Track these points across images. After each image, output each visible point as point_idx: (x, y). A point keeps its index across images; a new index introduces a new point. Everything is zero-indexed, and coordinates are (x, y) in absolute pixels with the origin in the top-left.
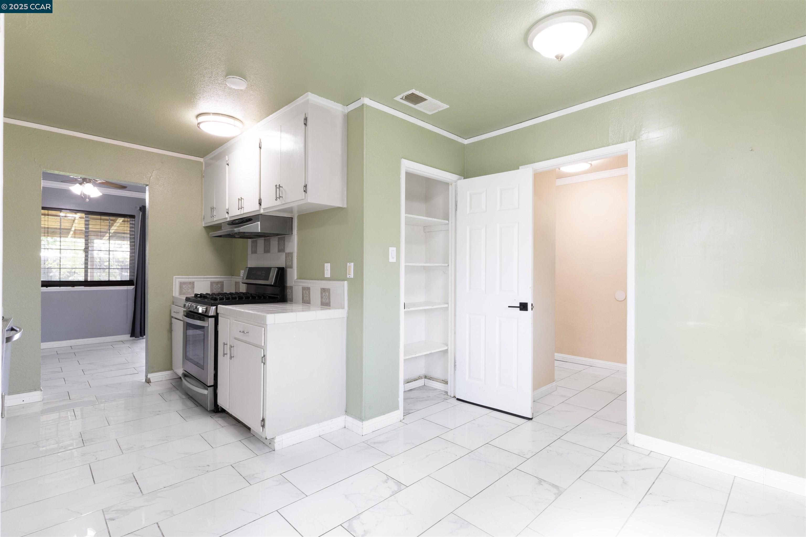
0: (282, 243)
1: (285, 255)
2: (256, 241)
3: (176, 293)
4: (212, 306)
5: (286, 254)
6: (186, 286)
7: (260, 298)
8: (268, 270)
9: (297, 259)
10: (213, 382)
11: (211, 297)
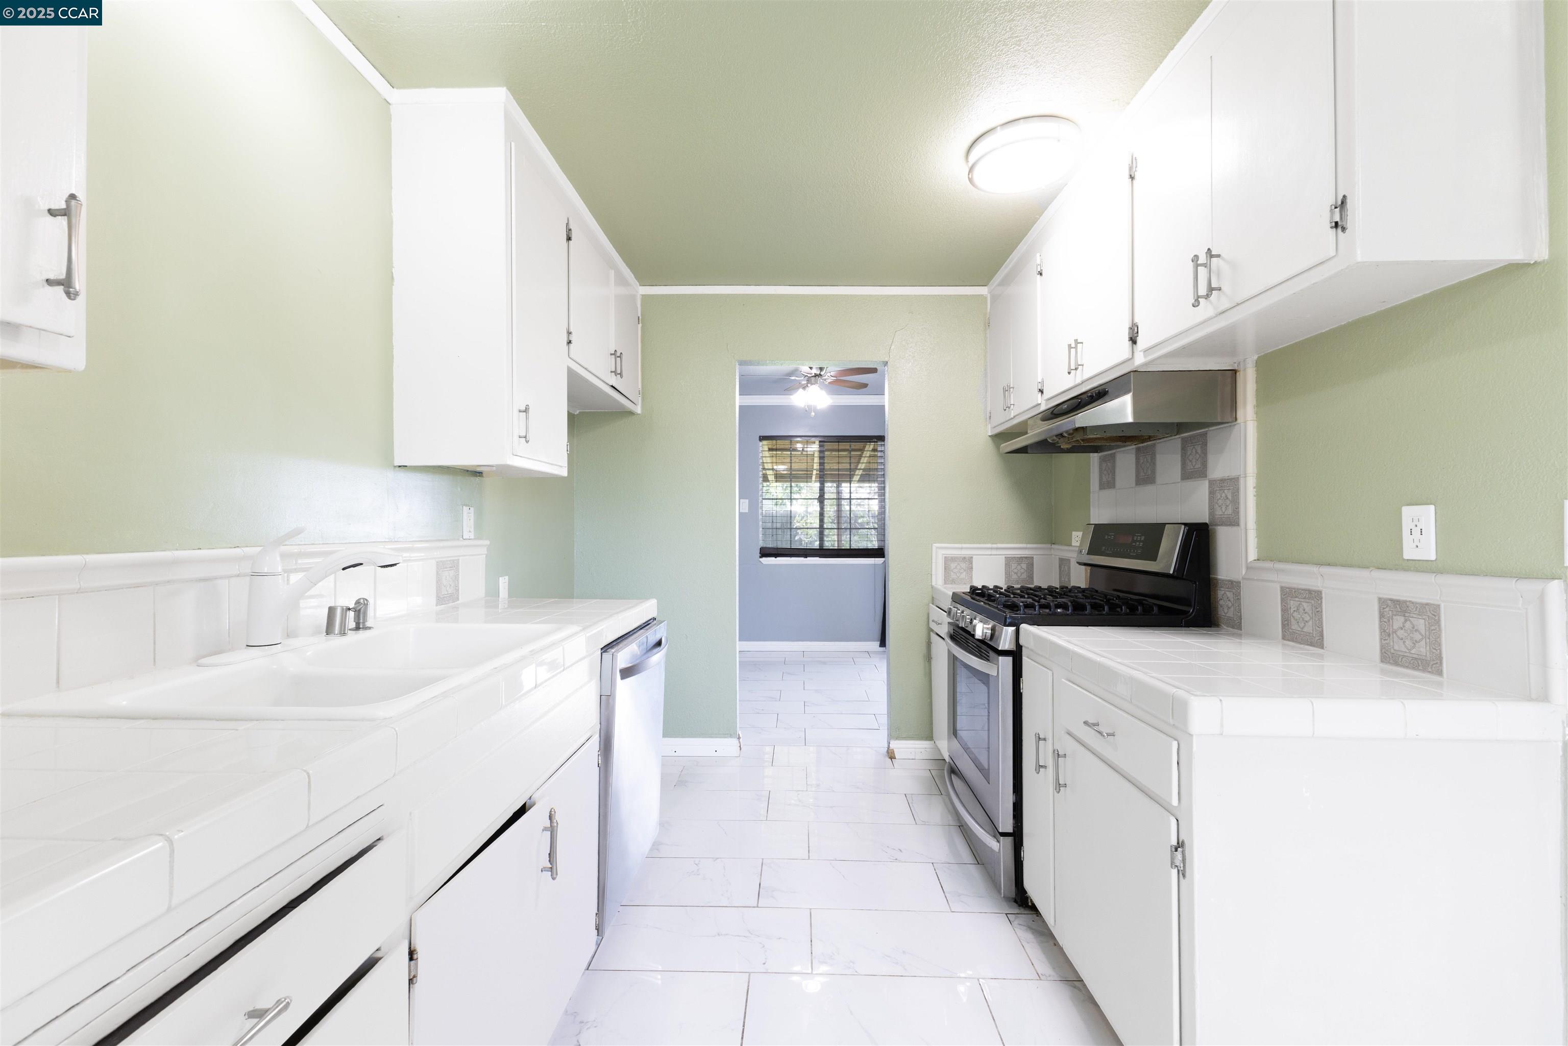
0: (1196, 452)
1: (1209, 487)
2: (1113, 457)
3: (938, 580)
4: (1005, 625)
5: (1212, 483)
6: (956, 564)
7: (1133, 609)
8: (1154, 532)
9: (1258, 495)
10: (1012, 825)
11: (1004, 599)
